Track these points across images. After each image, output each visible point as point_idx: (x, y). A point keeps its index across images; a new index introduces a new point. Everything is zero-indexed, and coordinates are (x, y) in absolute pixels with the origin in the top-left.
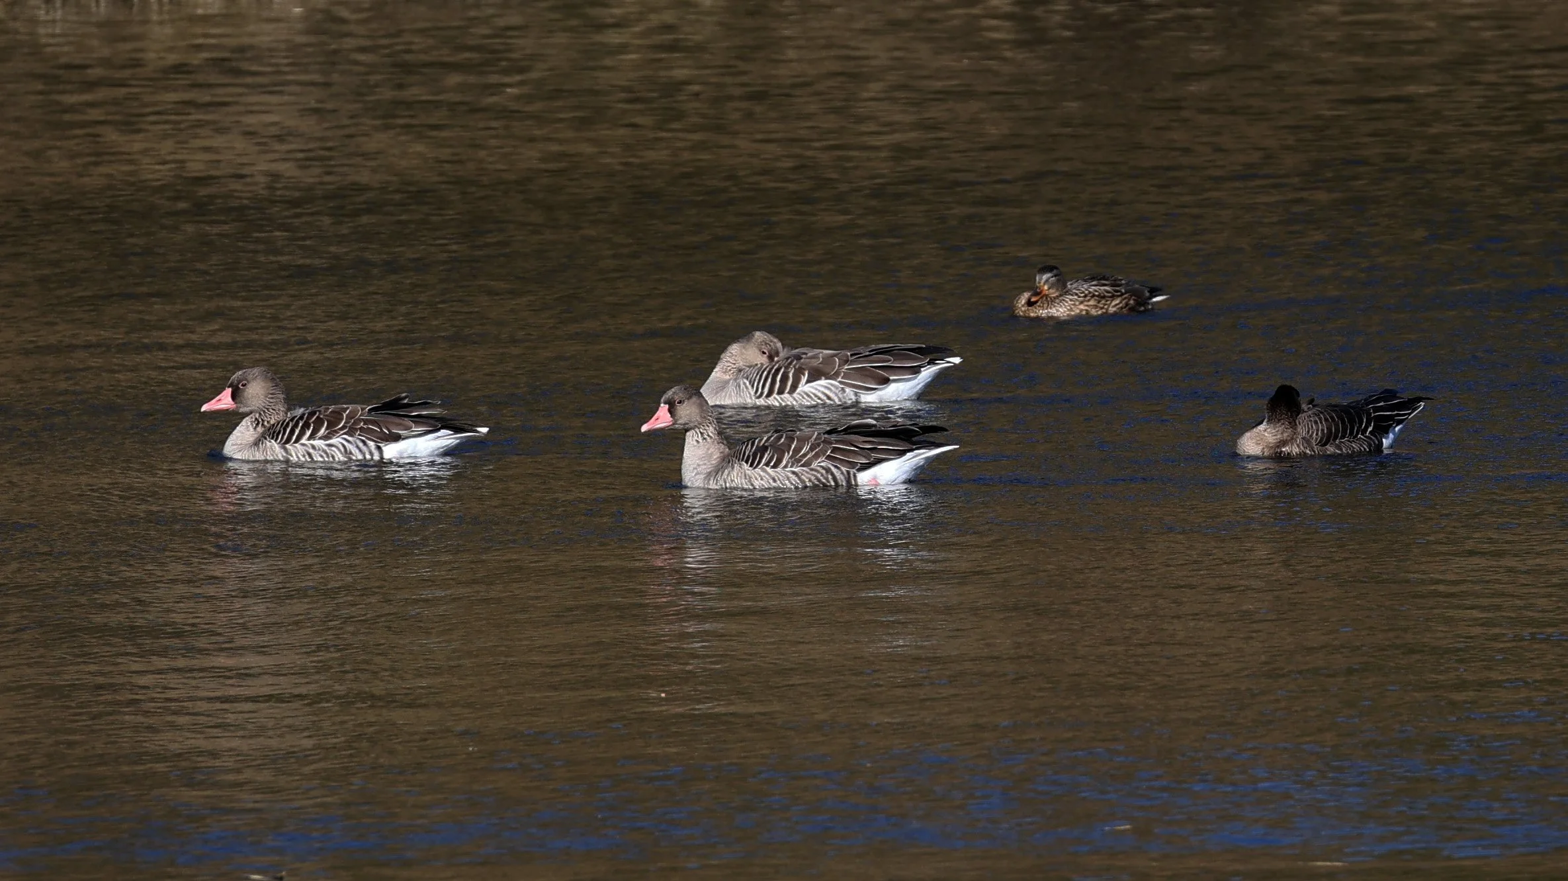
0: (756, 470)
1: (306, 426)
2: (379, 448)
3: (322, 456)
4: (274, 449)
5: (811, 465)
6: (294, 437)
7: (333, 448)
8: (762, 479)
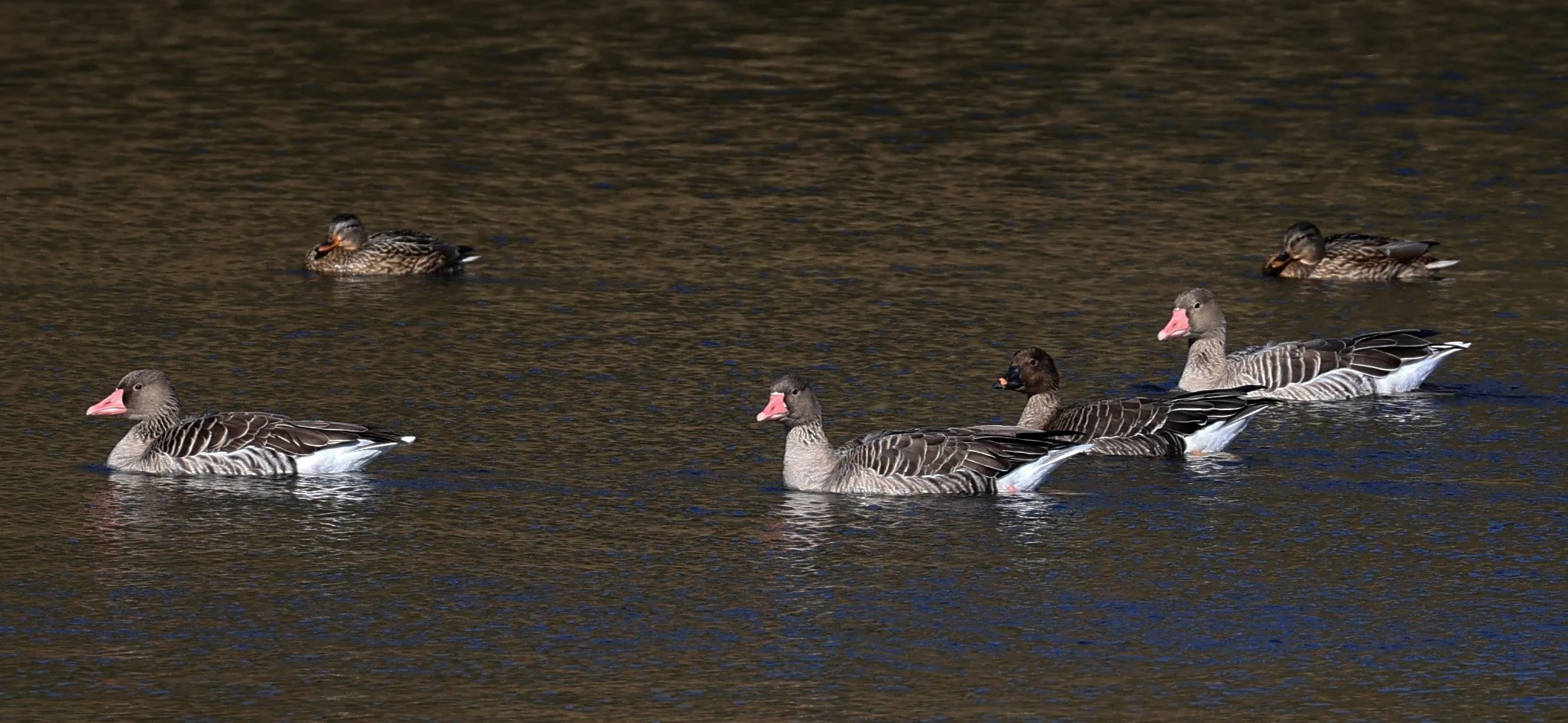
0: (888, 477)
1: (204, 434)
2: (291, 461)
3: (225, 470)
4: (167, 462)
5: (949, 471)
6: (191, 448)
7: (238, 461)
8: (897, 488)
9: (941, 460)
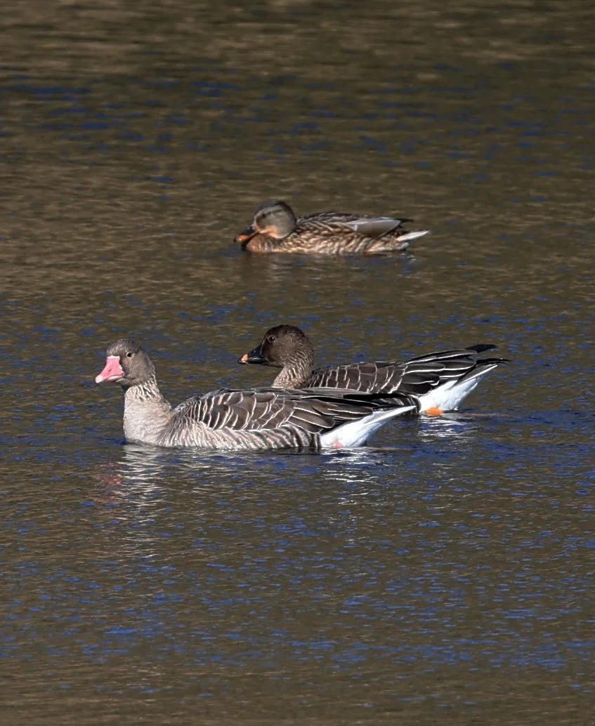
0: (217, 430)
5: (275, 426)
9: (267, 416)
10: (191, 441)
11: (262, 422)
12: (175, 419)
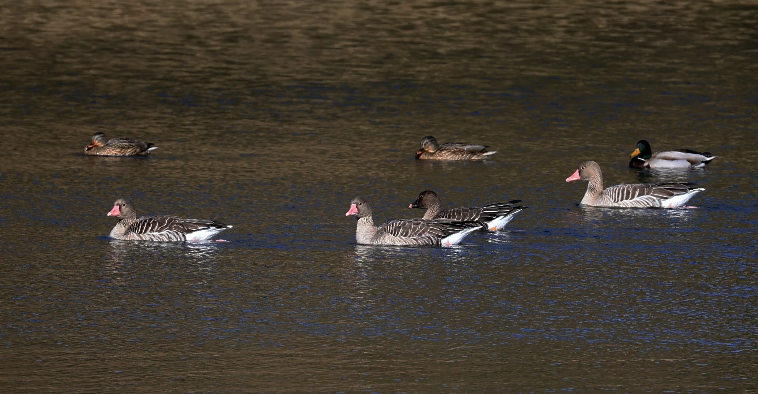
0: (396, 237)
1: (149, 225)
2: (184, 236)
3: (158, 240)
4: (134, 237)
5: (422, 235)
6: (144, 231)
8: (400, 242)
9: (418, 231)
10: (385, 242)
11: (416, 234)
12: (378, 232)
